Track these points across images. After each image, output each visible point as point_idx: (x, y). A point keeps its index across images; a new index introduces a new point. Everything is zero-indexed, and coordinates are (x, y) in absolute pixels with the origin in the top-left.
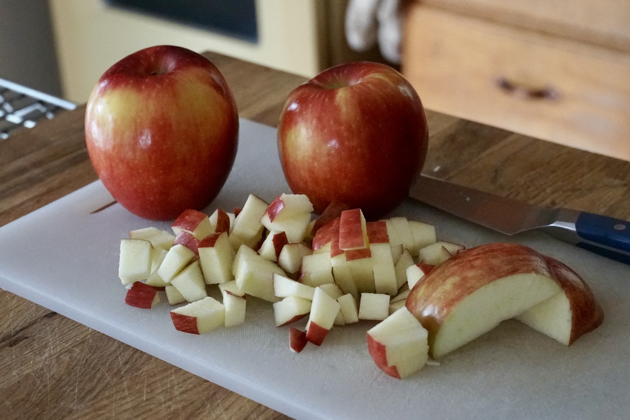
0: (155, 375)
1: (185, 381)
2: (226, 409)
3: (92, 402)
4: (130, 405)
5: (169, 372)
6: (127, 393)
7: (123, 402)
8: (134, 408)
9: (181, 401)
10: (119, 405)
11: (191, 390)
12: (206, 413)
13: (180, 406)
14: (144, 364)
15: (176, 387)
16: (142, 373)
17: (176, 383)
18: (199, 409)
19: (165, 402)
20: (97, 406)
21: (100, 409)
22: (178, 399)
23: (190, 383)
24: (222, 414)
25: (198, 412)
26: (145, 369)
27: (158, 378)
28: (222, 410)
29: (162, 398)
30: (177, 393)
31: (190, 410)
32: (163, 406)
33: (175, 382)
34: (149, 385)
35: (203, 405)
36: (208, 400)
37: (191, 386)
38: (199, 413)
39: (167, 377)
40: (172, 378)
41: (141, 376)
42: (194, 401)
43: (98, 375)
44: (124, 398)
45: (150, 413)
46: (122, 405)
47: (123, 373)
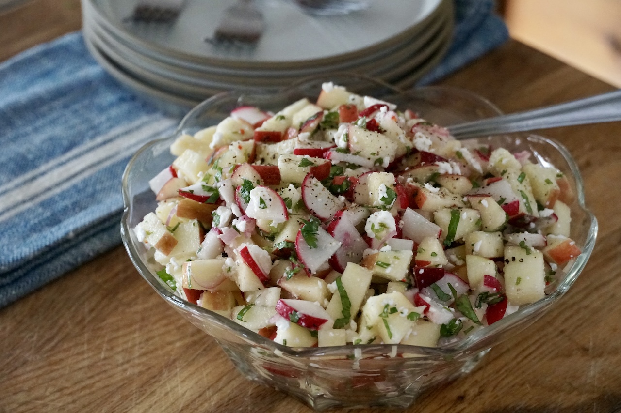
0: (118, 330)
1: (147, 340)
2: (183, 381)
3: (49, 354)
4: (86, 363)
5: (133, 328)
6: (86, 347)
7: (80, 358)
8: (89, 367)
9: (139, 364)
10: (75, 361)
11: (152, 352)
12: (161, 383)
13: (136, 370)
15: (137, 348)
16: (106, 325)
18: (155, 377)
19: (123, 364)
20: (54, 359)
21: (56, 363)
22: (137, 361)
23: (151, 345)
24: (177, 386)
25: (153, 380)
26: (111, 320)
27: (121, 333)
28: (179, 382)
29: (120, 358)
30: (137, 354)
31: (145, 377)
32: (120, 368)
33: (138, 341)
34: (110, 341)
35: (160, 373)
36: (166, 367)
37: (152, 348)
38: (155, 382)
39: (131, 333)
40: (135, 336)
41: (103, 329)
42: (152, 366)
43: (61, 322)
44: (83, 353)
45: (104, 376)
46: (77, 362)
47: (87, 321)
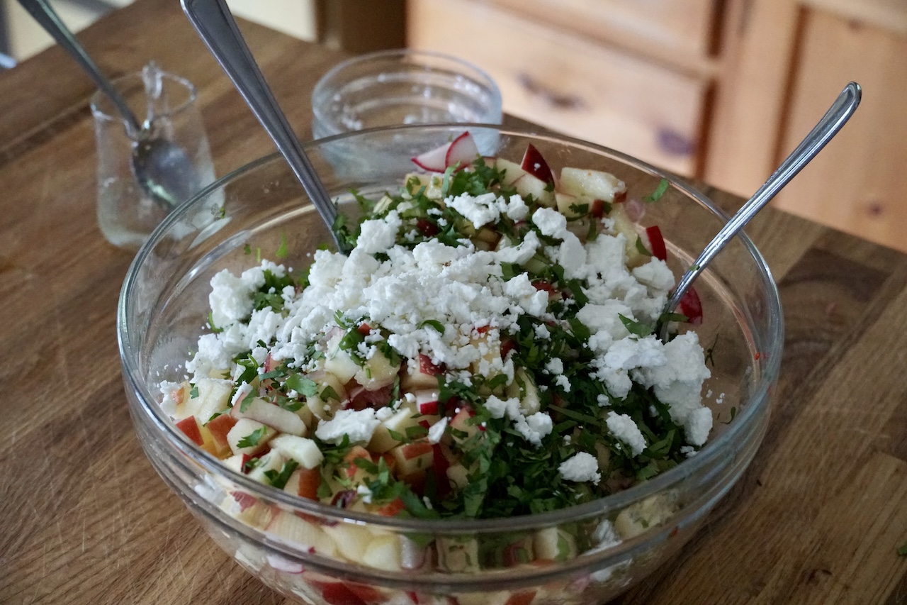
0: (96, 512)
1: (134, 521)
2: (187, 565)
3: (16, 555)
4: (64, 560)
5: (114, 507)
6: (60, 540)
7: (57, 554)
8: (69, 564)
9: (129, 553)
10: (50, 559)
11: (142, 534)
12: (160, 572)
13: (128, 561)
14: (82, 493)
15: (122, 532)
16: (80, 508)
17: (123, 525)
18: (152, 564)
19: (109, 555)
20: (23, 560)
21: (28, 565)
22: (126, 549)
23: (140, 525)
24: (181, 573)
25: (150, 570)
26: (85, 501)
27: (100, 516)
28: (181, 567)
29: (104, 547)
30: (124, 540)
31: (140, 566)
32: (107, 561)
33: (122, 523)
34: (88, 528)
35: (158, 559)
36: (163, 551)
37: (141, 529)
38: (153, 572)
39: (112, 514)
40: (118, 517)
41: (78, 514)
42: (147, 552)
43: (24, 512)
44: (58, 548)
45: (89, 572)
46: (55, 560)
47: (55, 507)
